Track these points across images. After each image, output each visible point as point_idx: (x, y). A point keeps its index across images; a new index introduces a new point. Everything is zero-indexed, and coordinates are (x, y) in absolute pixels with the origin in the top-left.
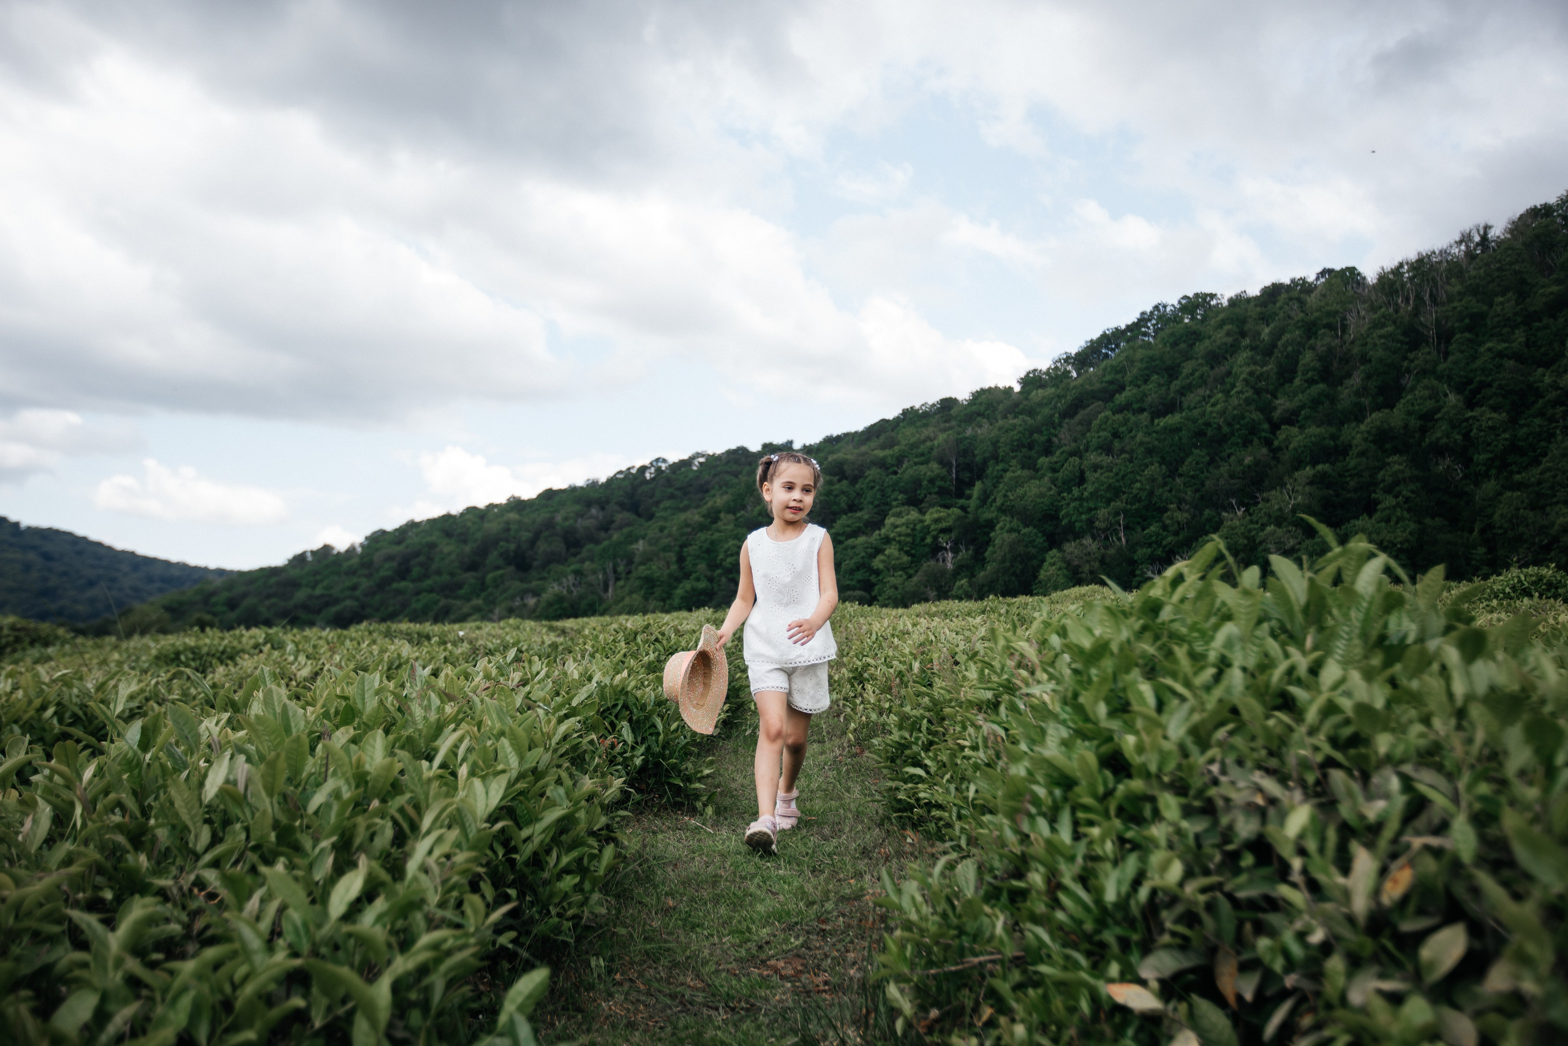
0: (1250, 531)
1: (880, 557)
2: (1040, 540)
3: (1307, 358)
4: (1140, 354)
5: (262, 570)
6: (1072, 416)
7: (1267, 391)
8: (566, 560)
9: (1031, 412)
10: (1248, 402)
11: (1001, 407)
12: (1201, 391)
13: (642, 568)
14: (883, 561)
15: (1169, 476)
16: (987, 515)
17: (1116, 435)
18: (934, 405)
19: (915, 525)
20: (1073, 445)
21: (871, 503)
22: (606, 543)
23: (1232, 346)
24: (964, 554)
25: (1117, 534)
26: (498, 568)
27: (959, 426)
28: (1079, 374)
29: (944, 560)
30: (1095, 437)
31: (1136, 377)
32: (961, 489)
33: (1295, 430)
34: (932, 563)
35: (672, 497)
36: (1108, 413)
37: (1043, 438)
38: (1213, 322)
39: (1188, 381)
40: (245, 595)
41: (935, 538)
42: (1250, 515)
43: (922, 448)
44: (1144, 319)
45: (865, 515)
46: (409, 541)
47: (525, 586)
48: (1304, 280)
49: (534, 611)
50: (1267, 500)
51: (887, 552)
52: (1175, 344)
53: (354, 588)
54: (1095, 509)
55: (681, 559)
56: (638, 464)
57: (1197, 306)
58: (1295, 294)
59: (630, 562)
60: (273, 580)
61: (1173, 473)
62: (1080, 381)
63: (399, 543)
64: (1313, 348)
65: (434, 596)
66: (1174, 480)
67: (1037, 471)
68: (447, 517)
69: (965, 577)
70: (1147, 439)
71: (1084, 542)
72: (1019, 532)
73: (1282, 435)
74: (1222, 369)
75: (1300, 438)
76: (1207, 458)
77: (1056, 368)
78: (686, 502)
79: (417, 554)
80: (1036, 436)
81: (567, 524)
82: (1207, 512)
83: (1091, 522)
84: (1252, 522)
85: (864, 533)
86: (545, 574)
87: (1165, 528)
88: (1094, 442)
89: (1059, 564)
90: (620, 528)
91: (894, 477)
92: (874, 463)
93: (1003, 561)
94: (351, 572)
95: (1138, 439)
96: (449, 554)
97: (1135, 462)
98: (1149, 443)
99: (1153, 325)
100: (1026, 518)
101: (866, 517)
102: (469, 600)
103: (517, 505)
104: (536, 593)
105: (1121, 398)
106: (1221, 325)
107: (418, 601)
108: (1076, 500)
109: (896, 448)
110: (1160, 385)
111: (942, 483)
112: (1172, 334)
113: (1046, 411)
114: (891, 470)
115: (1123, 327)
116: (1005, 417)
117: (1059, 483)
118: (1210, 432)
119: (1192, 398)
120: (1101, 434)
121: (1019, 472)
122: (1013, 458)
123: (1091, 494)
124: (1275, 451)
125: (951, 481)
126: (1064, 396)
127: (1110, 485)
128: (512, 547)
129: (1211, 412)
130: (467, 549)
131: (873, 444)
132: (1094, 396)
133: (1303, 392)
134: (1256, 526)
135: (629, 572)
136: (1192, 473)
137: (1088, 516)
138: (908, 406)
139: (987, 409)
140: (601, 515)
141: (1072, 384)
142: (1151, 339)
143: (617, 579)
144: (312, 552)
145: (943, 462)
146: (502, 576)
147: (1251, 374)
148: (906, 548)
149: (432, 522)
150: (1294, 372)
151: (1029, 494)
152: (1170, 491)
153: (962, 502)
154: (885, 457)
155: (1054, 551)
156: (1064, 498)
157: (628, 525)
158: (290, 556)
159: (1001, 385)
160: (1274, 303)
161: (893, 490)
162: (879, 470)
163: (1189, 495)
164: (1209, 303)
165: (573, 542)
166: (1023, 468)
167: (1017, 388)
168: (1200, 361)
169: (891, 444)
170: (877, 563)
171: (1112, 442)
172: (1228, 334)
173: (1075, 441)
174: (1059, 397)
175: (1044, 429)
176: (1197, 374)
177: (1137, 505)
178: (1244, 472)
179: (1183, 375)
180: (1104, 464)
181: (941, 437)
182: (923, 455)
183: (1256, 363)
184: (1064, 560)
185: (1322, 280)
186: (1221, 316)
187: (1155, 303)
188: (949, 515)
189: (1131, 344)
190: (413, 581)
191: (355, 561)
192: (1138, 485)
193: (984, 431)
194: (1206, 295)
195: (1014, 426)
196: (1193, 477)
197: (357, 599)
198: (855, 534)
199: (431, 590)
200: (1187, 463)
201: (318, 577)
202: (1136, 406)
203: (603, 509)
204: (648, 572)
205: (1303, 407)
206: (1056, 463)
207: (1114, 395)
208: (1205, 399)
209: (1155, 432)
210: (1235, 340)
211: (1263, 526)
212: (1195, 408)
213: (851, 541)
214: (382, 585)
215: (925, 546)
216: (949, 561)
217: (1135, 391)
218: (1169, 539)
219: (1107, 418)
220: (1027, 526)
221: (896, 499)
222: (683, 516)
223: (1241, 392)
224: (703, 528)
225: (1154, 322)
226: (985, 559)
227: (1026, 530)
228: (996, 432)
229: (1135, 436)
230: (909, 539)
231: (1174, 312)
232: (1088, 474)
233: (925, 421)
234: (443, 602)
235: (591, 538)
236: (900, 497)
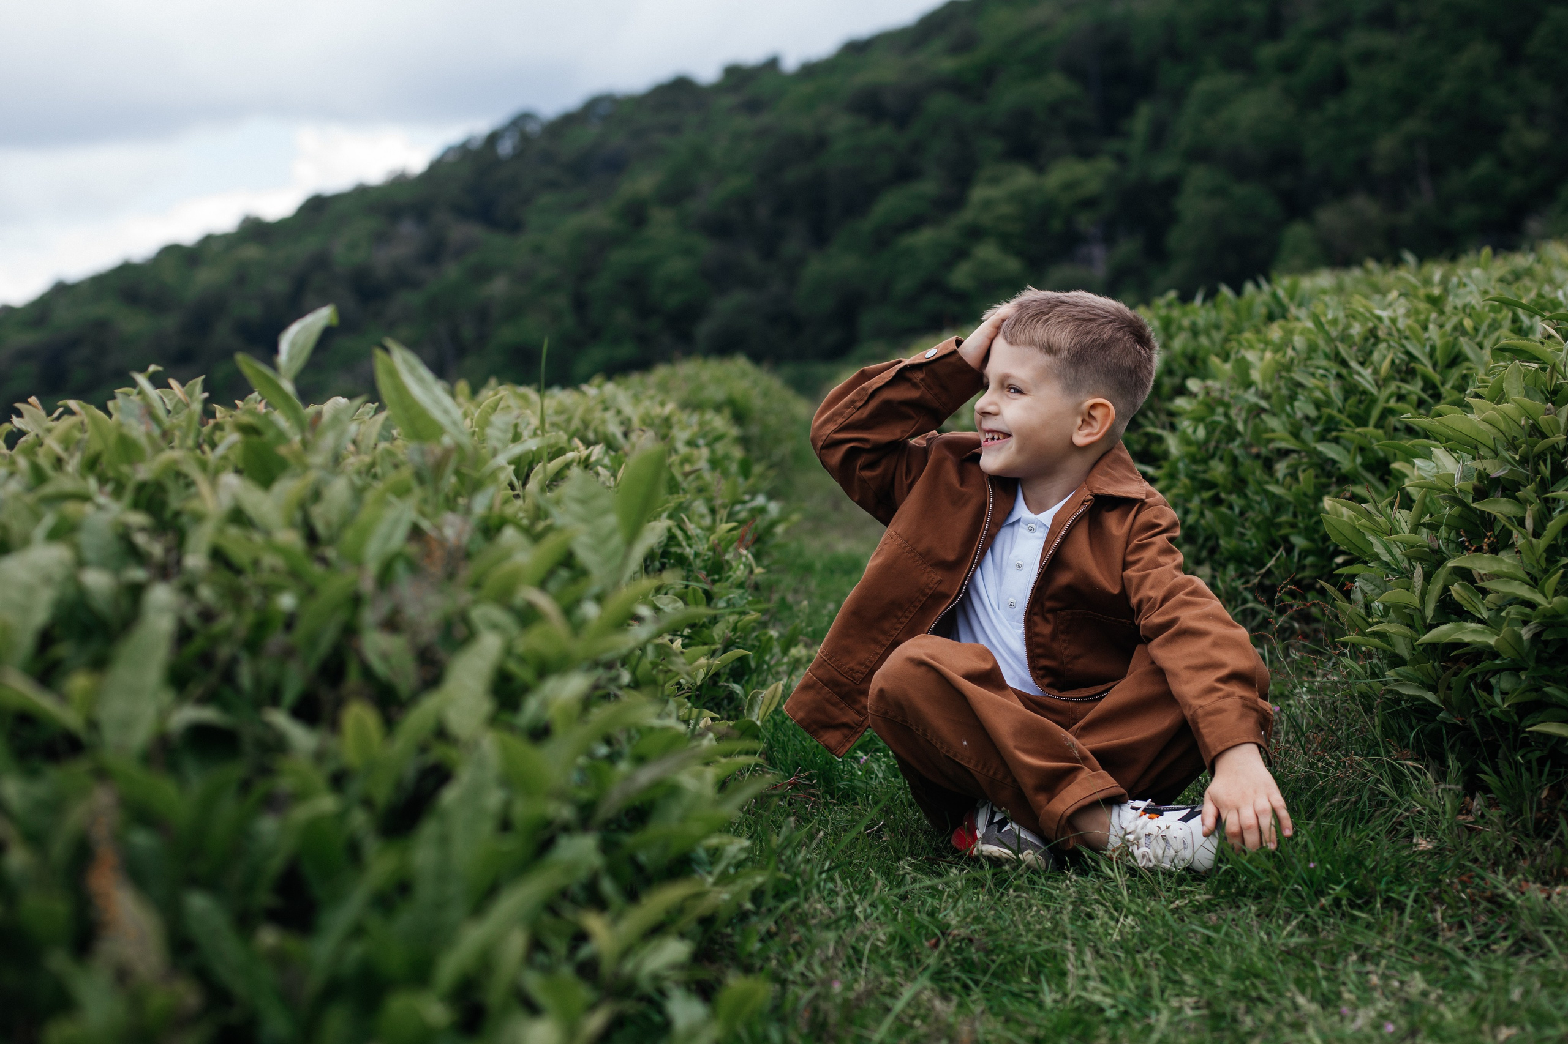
1: (966, 266)
2: (1270, 207)
14: (971, 274)
15: (1505, 63)
16: (1163, 167)
19: (1028, 197)
20: (1321, 16)
21: (940, 162)
22: (433, 283)
24: (1128, 246)
25: (1415, 183)
29: (1088, 261)
32: (1110, 119)
34: (1067, 268)
35: (552, 185)
37: (1262, 9)
41: (1069, 220)
45: (929, 187)
54: (1369, 137)
55: (580, 304)
59: (482, 318)
61: (1513, 56)
66: (1515, 69)
67: (1254, 71)
71: (1354, 202)
72: (1227, 194)
78: (579, 193)
81: (355, 258)
83: (1362, 163)
87: (1505, 163)
88: (1361, 9)
90: (459, 254)
91: (980, 108)
92: (938, 84)
97: (1439, 40)
100: (1240, 168)
101: (931, 189)
103: (255, 230)
108: (1334, 122)
111: (1073, 112)
114: (973, 93)
117: (1299, 93)
121: (1220, 79)
123: (1361, 108)
125: (1091, 105)
127: (1395, 89)
130: (170, 323)
135: (483, 338)
136: (1549, 54)
137: (1355, 153)
140: (420, 233)
145: (1073, 71)
149: (101, 280)
151: (1242, 118)
152: (1510, 91)
153: (1115, 145)
154: (959, 70)
155: (1299, 224)
156: (1308, 122)
157: (474, 246)
161: (981, 134)
162: (947, 97)
163: (1545, 95)
166: (1227, 69)
170: (961, 276)
173: (1322, 7)
177: (1448, 123)
180: (1382, 49)
182: (1031, 59)
184: (1317, 240)
188: (1091, 173)
192: (1447, 85)
196: (1551, 62)
198: (914, 223)
200: (1537, 36)
203: (423, 220)
206: (1291, 53)
213: (908, 240)
215: (1049, 236)
216: (1099, 263)
218: (1516, 185)
220: (1240, 180)
221: (987, 150)
222: (576, 220)
224: (617, 239)
226: (1166, 251)
227: (1241, 190)
230: (1018, 226)
232: (1351, 70)
235: (402, 280)
236: (997, 145)
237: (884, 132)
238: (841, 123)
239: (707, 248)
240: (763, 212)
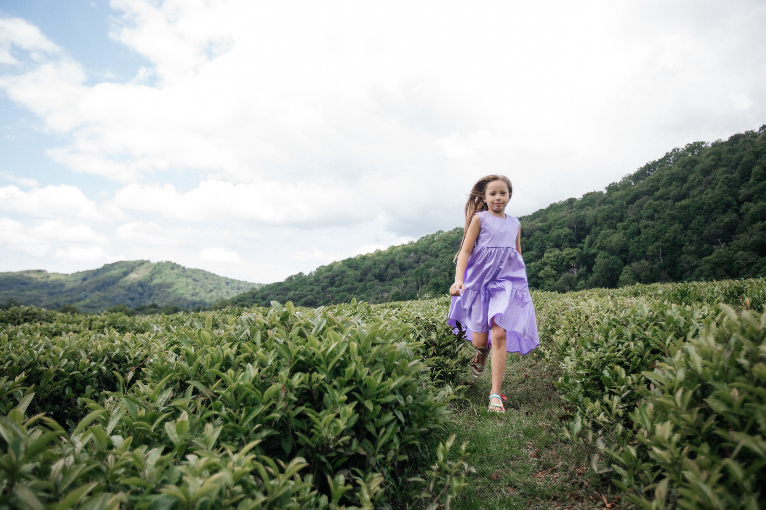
0: (729, 254)
1: (542, 271)
2: (620, 261)
3: (756, 169)
4: (666, 172)
5: (275, 283)
6: (633, 203)
7: (735, 186)
8: (400, 276)
9: (612, 203)
10: (724, 192)
11: (598, 201)
12: (699, 188)
13: (433, 279)
14: (544, 273)
15: (684, 229)
16: (593, 251)
17: (655, 211)
18: (565, 202)
19: (558, 256)
20: (634, 216)
21: (537, 247)
22: (418, 268)
23: (714, 166)
24: (583, 269)
25: (658, 258)
26: (371, 281)
27: (578, 210)
28: (635, 184)
29: (572, 272)
30: (645, 213)
31: (665, 183)
32: (579, 239)
33: (751, 204)
34: (567, 274)
36: (651, 201)
37: (619, 214)
38: (704, 155)
39: (692, 184)
40: (268, 294)
41: (568, 262)
42: (729, 246)
43: (560, 221)
44: (667, 156)
45: (534, 252)
46: (334, 270)
47: (383, 288)
48: (752, 132)
49: (387, 299)
50: (738, 239)
51: (545, 269)
52: (684, 167)
53: (312, 290)
54: (646, 246)
56: (431, 234)
57: (695, 148)
58: (748, 138)
59: (428, 276)
60: (280, 287)
61: (686, 227)
62: (636, 187)
63: (330, 271)
64: (759, 164)
65: (345, 293)
66: (687, 231)
67: (616, 229)
68: (350, 259)
69: (583, 279)
70: (672, 212)
71: (642, 262)
72: (609, 258)
73: (744, 207)
74: (710, 177)
75: (755, 208)
76: (704, 220)
77: (624, 181)
78: (452, 250)
79: (337, 276)
80: (615, 213)
81: (400, 261)
82: (705, 246)
83: (644, 252)
84: (730, 250)
85: (534, 261)
86: (391, 283)
88: (645, 215)
89: (630, 272)
90: (424, 262)
91: (547, 235)
92: (537, 229)
93: (601, 272)
94: (311, 284)
95: (667, 212)
96: (351, 275)
97: (666, 223)
98: (673, 214)
99: (673, 159)
100: (612, 252)
101: (535, 253)
102: (360, 294)
103: (379, 253)
104: (388, 292)
105: (657, 194)
106: (708, 156)
107: (338, 295)
108: (637, 242)
109: (548, 222)
110: (677, 187)
111: (570, 237)
112: (683, 162)
113: (620, 201)
114: (546, 232)
115: (657, 160)
116: (600, 205)
117: (628, 235)
118: (705, 207)
119: (694, 192)
120: (649, 211)
121: (608, 231)
122: (605, 224)
123: (644, 239)
124: (740, 215)
125: (575, 236)
126: (629, 194)
127: (654, 235)
128: (377, 271)
129: (705, 198)
130: (358, 273)
131: (537, 220)
132: (644, 193)
133: (755, 185)
134: (732, 252)
135: (428, 281)
136: (696, 227)
137: (643, 250)
138: (552, 203)
139: (591, 202)
140: (415, 256)
141: (632, 188)
142: (671, 165)
143: (423, 284)
144: (295, 276)
145: (569, 227)
146: (373, 284)
147: (726, 178)
148: (554, 267)
149: (344, 261)
150: (750, 176)
151: (613, 240)
152: (685, 236)
153: (580, 245)
154: (543, 226)
155: (627, 267)
156: (630, 242)
157: (427, 260)
158: (286, 278)
159: (597, 191)
160: (737, 144)
161: (547, 241)
162: (540, 232)
163: (695, 237)
164: (701, 146)
165: (403, 268)
166: (609, 228)
167: (605, 192)
168: (698, 174)
169: (545, 220)
170: (541, 274)
171: (653, 215)
172: (713, 160)
173: (635, 214)
174: (626, 195)
175: (619, 210)
176: (697, 180)
177: (668, 244)
178: (724, 226)
179: (689, 181)
180: (650, 225)
181: (569, 216)
182: (560, 224)
183: (728, 173)
184: (632, 270)
185: (763, 131)
186: (708, 152)
187: (673, 148)
188: (574, 251)
189: (661, 168)
190: (336, 287)
191: (312, 279)
192: (668, 234)
193: (590, 213)
194: (700, 143)
195: (605, 210)
196: (697, 229)
197: (313, 295)
199: (343, 291)
200: (693, 223)
201: (297, 286)
202: (665, 197)
203: (416, 253)
204: (436, 281)
205: (756, 192)
206: (626, 225)
207: (654, 192)
208: (701, 192)
209: (675, 209)
210: (716, 163)
211: (736, 252)
212: (696, 196)
214: (323, 289)
215: (563, 266)
216: (575, 273)
217: (665, 190)
219: (651, 203)
220: (612, 255)
221: (549, 245)
223: (721, 188)
225: (673, 157)
226: (592, 271)
227: (612, 257)
228: (595, 212)
229: (665, 211)
230: (555, 263)
231: (684, 151)
232: (642, 230)
233: (561, 209)
235: (411, 267)
236: (551, 244)
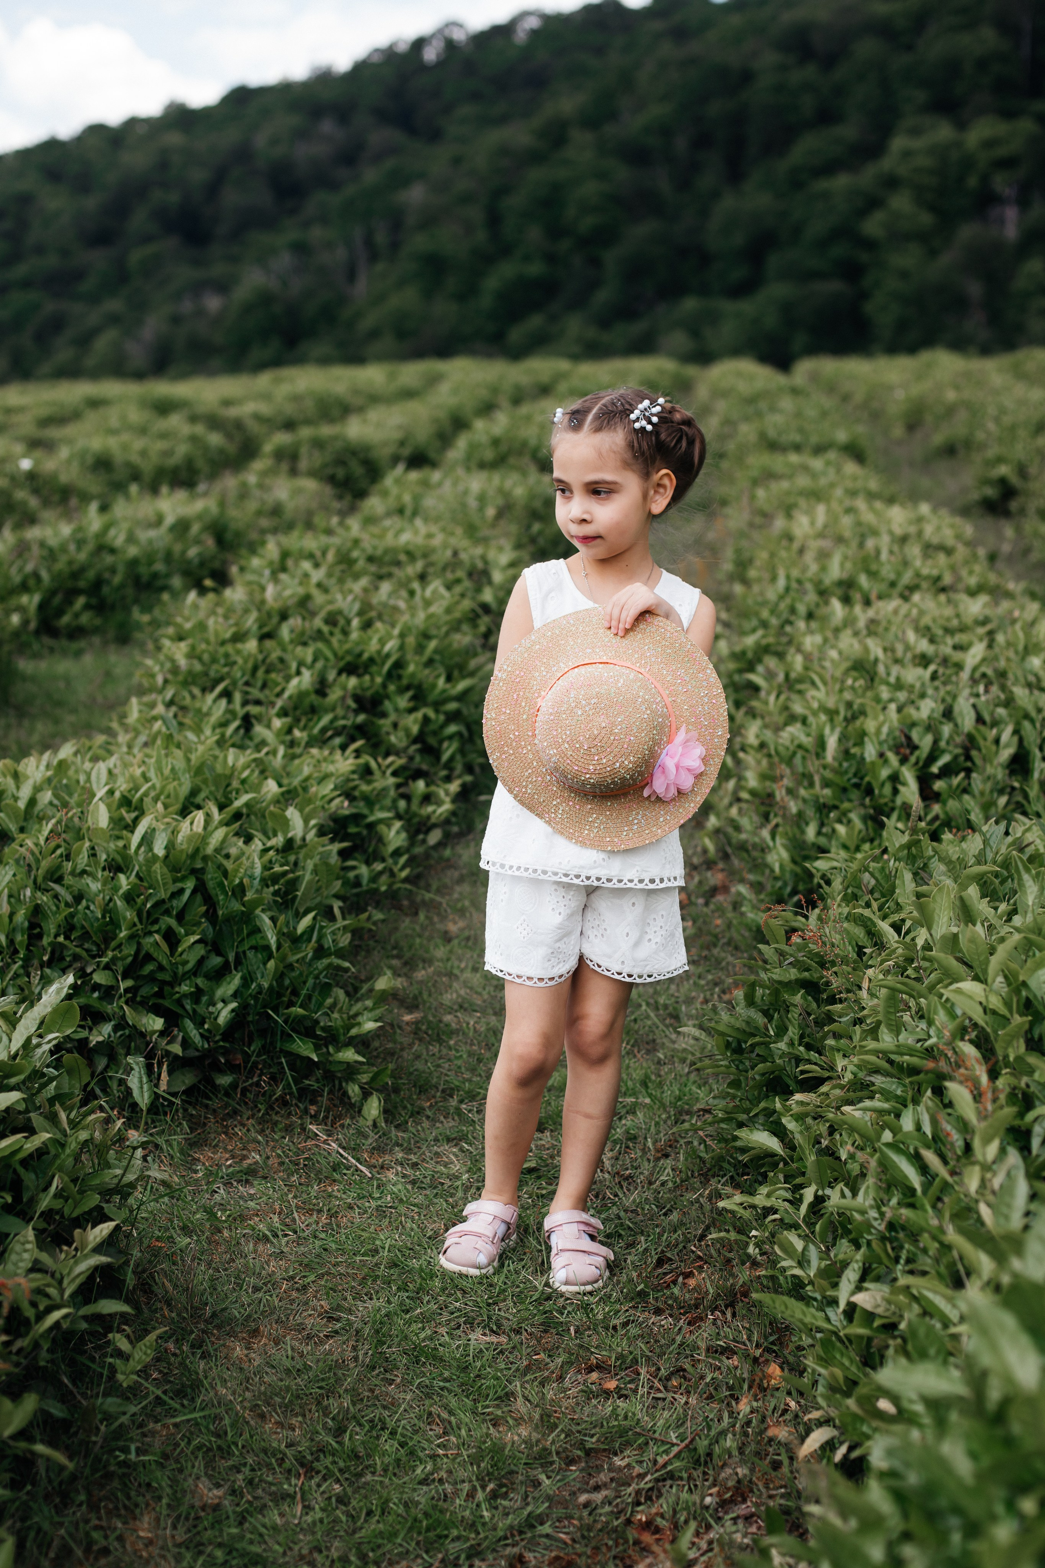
1: (878, 215)
8: (275, 222)
13: (420, 236)
14: (882, 223)
19: (946, 152)
21: (862, 107)
22: (350, 188)
26: (147, 239)
29: (1002, 221)
34: (977, 226)
35: (476, 96)
41: (985, 177)
47: (200, 273)
51: (892, 205)
55: (494, 220)
59: (397, 225)
68: (53, 145)
78: (501, 108)
81: (276, 151)
86: (237, 251)
90: (377, 158)
91: (907, 56)
92: (868, 27)
96: (58, 214)
101: (850, 136)
102: (98, 302)
103: (181, 118)
104: (222, 287)
111: (1001, 68)
125: (1020, 63)
128: (173, 198)
130: (91, 203)
135: (395, 246)
140: (340, 134)
143: (373, 258)
145: (1003, 25)
146: (157, 255)
148: (927, 197)
149: (25, 154)
154: (890, 14)
157: (392, 152)
161: (905, 83)
162: (876, 42)
165: (288, 188)
170: (873, 226)
188: (1012, 132)
198: (829, 168)
199: (26, 284)
203: (343, 121)
204: (431, 245)
213: (823, 184)
215: (963, 193)
216: (1009, 226)
221: (910, 100)
222: (496, 136)
224: (535, 157)
230: (933, 180)
234: (50, 307)
235: (321, 180)
236: (921, 96)
237: (809, 72)
238: (769, 59)
239: (622, 173)
240: (681, 144)
